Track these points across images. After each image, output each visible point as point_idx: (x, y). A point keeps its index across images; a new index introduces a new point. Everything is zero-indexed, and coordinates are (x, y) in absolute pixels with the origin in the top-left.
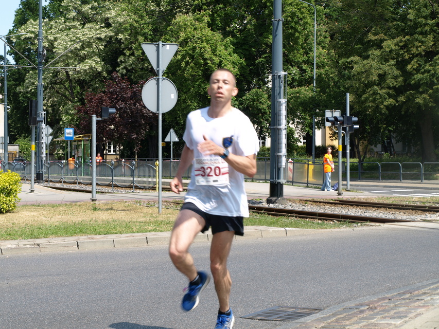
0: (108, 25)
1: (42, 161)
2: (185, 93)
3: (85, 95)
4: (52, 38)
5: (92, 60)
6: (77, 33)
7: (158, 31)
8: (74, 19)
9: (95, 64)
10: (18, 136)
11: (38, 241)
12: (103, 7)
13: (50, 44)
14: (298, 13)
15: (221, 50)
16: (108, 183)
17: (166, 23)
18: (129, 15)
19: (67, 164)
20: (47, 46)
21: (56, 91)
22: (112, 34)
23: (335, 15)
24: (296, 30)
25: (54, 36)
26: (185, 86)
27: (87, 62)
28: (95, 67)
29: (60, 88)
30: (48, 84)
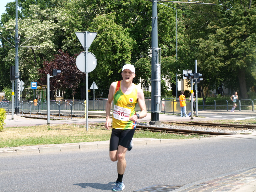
0: (56, 22)
1: (18, 101)
2: (101, 61)
3: (43, 63)
4: (24, 30)
5: (47, 42)
6: (38, 26)
7: (85, 25)
8: (36, 18)
9: (49, 44)
10: (4, 87)
11: (16, 148)
12: (53, 11)
13: (22, 33)
14: (167, 13)
15: (122, 35)
16: (57, 113)
17: (90, 20)
18: (68, 16)
19: (33, 103)
21: (26, 60)
22: (59, 27)
23: (188, 14)
24: (166, 23)
25: (25, 28)
26: (102, 57)
27: (44, 43)
28: (49, 46)
29: (28, 59)
30: (21, 56)
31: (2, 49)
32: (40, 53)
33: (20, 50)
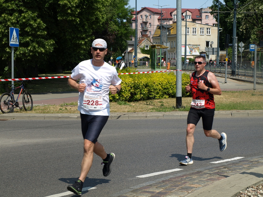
21: (248, 21)
29: (251, 19)
30: (243, 17)
31: (225, 9)
32: (262, 14)
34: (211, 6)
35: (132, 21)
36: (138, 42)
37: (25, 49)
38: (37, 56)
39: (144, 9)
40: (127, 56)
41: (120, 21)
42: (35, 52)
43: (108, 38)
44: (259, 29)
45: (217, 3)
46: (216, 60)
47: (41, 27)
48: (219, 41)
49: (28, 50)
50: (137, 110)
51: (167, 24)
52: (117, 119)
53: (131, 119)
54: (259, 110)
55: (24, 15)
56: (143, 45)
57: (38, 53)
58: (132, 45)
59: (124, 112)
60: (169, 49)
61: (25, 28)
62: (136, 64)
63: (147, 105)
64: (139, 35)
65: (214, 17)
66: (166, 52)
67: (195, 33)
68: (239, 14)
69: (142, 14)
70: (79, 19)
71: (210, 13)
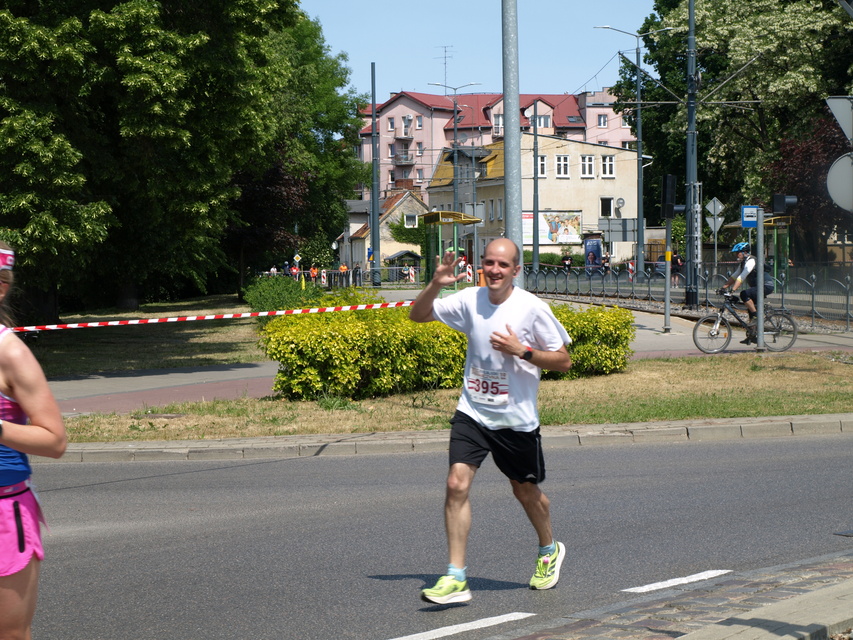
0: (829, 5)
4: (726, 33)
5: (800, 72)
6: (770, 22)
9: (804, 78)
13: (722, 43)
20: (716, 47)
21: (735, 129)
22: (835, 22)
25: (730, 28)
27: (789, 77)
28: (803, 86)
29: (742, 124)
30: (718, 117)
31: (659, 94)
32: (777, 107)
33: (715, 97)
34: (613, 84)
35: (362, 135)
36: (381, 204)
37: (16, 232)
38: (53, 255)
39: (398, 98)
40: (349, 249)
41: (321, 137)
42: (47, 243)
43: (285, 193)
44: (771, 155)
45: (634, 75)
46: (633, 258)
47: (66, 161)
48: (642, 197)
49: (24, 236)
50: (384, 425)
51: (473, 144)
52: (317, 454)
53: (363, 454)
54: (775, 418)
55: (11, 124)
56: (396, 213)
57: (59, 245)
58: (363, 215)
59: (341, 431)
60: (481, 224)
61: (14, 166)
62: (377, 275)
63: (416, 407)
64: (385, 181)
65: (624, 118)
66: (472, 235)
67: (566, 173)
68: (705, 108)
69: (391, 113)
70: (191, 132)
71: (611, 105)
